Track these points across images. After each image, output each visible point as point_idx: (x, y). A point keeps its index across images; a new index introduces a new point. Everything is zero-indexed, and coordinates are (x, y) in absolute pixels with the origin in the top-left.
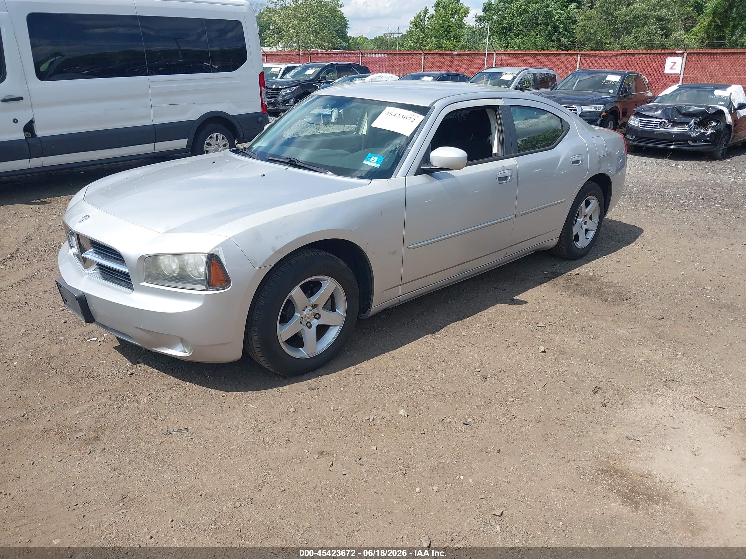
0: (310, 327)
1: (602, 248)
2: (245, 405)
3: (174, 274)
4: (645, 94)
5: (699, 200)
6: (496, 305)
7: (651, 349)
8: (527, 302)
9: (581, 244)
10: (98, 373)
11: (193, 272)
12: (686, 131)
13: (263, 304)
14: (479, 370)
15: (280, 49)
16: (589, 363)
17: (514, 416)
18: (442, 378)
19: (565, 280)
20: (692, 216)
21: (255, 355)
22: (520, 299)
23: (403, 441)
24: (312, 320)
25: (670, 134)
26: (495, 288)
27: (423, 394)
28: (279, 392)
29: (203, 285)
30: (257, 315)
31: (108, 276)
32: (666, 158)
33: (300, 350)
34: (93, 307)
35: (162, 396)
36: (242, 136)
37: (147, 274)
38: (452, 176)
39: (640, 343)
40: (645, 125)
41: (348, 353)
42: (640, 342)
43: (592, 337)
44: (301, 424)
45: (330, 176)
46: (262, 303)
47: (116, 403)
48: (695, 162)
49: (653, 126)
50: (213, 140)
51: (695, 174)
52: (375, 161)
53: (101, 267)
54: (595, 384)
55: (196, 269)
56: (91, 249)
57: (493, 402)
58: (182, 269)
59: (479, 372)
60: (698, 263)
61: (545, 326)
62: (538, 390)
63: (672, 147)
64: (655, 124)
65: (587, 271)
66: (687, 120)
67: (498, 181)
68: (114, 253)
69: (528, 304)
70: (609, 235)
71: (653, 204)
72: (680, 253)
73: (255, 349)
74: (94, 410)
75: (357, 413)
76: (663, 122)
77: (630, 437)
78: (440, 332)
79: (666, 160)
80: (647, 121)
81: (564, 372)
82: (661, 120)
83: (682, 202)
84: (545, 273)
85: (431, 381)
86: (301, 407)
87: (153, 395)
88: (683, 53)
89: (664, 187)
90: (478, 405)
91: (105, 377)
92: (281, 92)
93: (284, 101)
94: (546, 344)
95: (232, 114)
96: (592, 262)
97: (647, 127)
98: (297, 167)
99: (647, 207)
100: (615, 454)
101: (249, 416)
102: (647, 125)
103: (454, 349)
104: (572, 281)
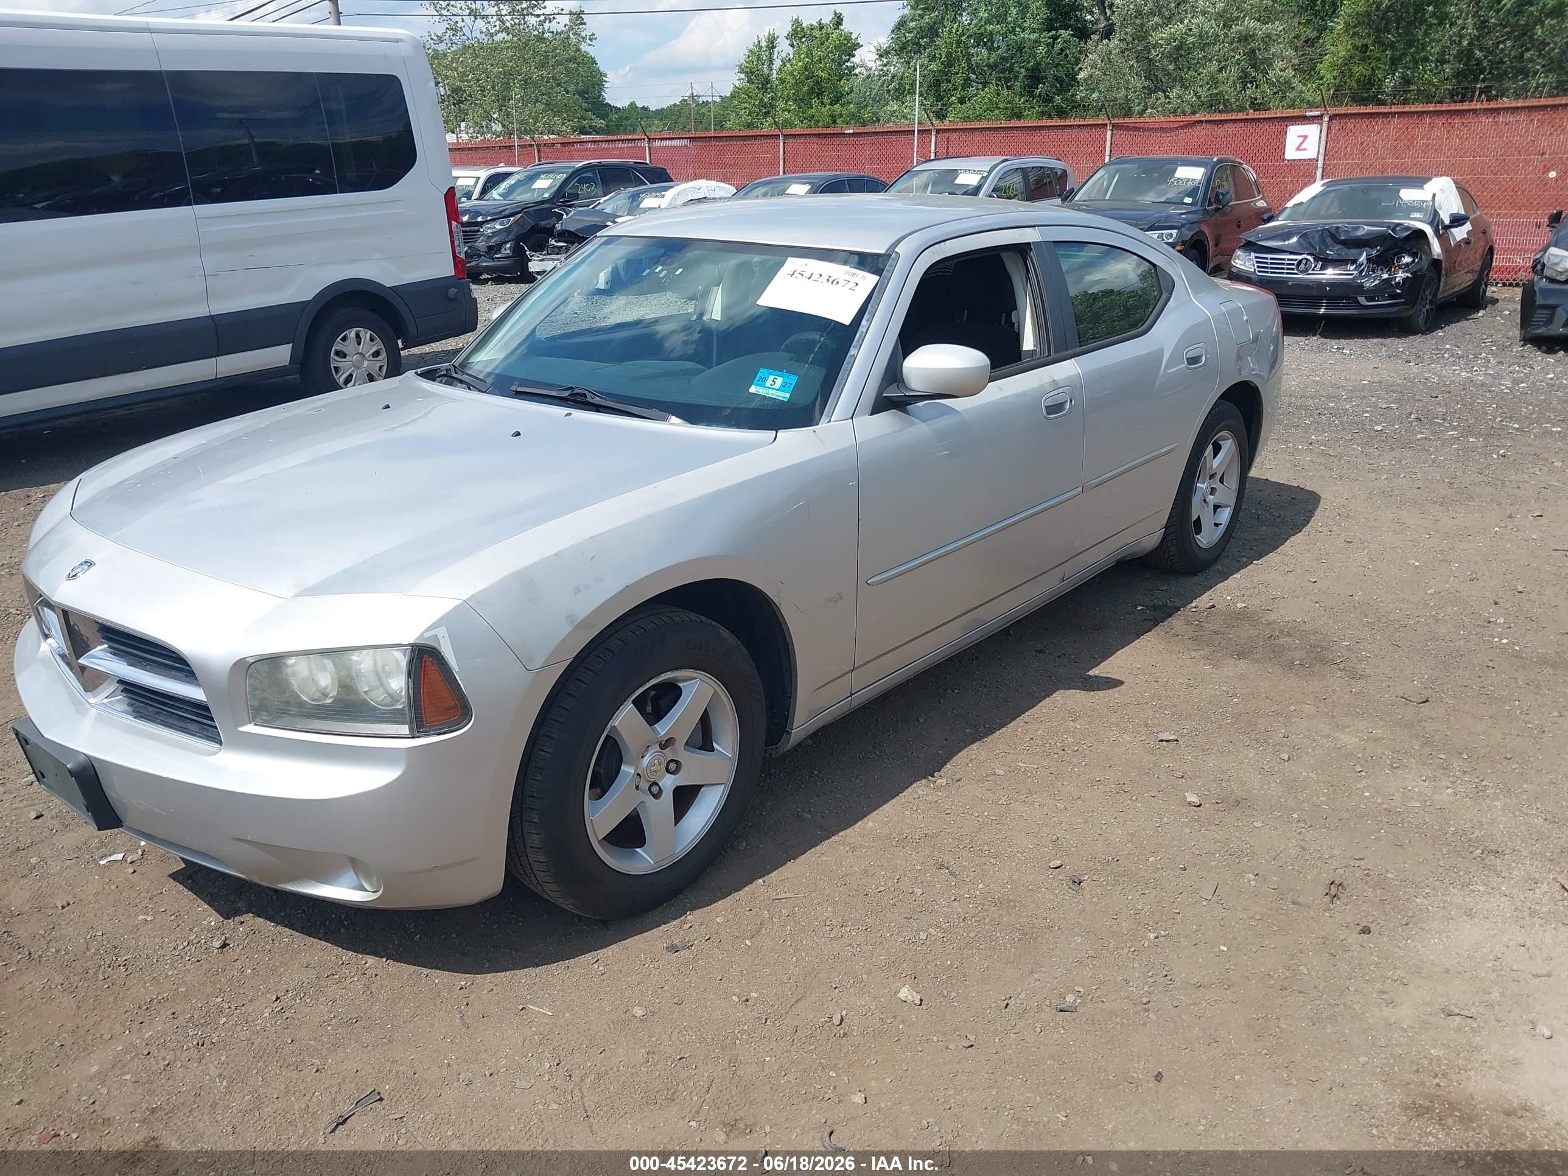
0: (657, 796)
1: (1245, 542)
2: (521, 1007)
3: (325, 699)
4: (1252, 204)
5: (1411, 422)
6: (1054, 695)
7: (1424, 778)
8: (1121, 683)
9: (1207, 538)
10: (135, 950)
11: (373, 695)
12: (1351, 277)
13: (549, 756)
14: (1058, 863)
15: (465, 137)
16: (1298, 822)
17: (1169, 978)
18: (978, 893)
19: (1188, 623)
20: (1409, 459)
21: (533, 879)
22: (1102, 675)
23: (924, 1072)
24: (663, 776)
25: (1320, 285)
26: (1041, 652)
27: (945, 939)
28: (596, 966)
29: (402, 723)
30: (536, 783)
31: (151, 709)
32: (1315, 335)
33: (635, 851)
34: (115, 791)
35: (308, 1001)
36: (412, 330)
37: (256, 703)
38: (951, 411)
39: (1395, 765)
40: (1267, 268)
41: (744, 844)
42: (1394, 760)
43: (1286, 757)
44: (668, 1049)
45: (675, 425)
46: (547, 752)
47: (191, 1034)
48: (1374, 340)
49: (1283, 269)
50: (349, 344)
51: (1384, 367)
52: (777, 386)
53: (130, 688)
54: (1326, 877)
55: (382, 685)
56: (102, 644)
57: (1111, 945)
58: (346, 686)
59: (1060, 867)
60: (1457, 565)
61: (1176, 738)
62: (1204, 903)
63: (1322, 311)
64: (1288, 264)
65: (1229, 598)
66: (1352, 253)
67: (1046, 415)
68: (164, 652)
69: (1123, 687)
70: (1250, 511)
71: (1320, 435)
72: (1412, 543)
73: (535, 866)
74: (136, 1060)
75: (798, 1005)
76: (1304, 261)
77: (1451, 1011)
78: (944, 770)
79: (1315, 338)
80: (1271, 259)
81: (1249, 851)
82: (1299, 257)
83: (1379, 428)
84: (1139, 608)
85: (956, 903)
86: (657, 1001)
87: (286, 1000)
88: (1321, 117)
89: (1330, 398)
90: (1078, 955)
91: (155, 960)
92: (482, 230)
93: (490, 248)
94: (1189, 781)
95: (388, 284)
96: (1235, 576)
97: (1272, 273)
98: (591, 407)
99: (1311, 443)
100: (1431, 1059)
101: (536, 1037)
102: (1271, 268)
103: (986, 814)
104: (1203, 624)
